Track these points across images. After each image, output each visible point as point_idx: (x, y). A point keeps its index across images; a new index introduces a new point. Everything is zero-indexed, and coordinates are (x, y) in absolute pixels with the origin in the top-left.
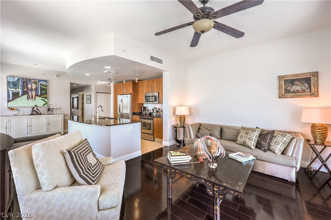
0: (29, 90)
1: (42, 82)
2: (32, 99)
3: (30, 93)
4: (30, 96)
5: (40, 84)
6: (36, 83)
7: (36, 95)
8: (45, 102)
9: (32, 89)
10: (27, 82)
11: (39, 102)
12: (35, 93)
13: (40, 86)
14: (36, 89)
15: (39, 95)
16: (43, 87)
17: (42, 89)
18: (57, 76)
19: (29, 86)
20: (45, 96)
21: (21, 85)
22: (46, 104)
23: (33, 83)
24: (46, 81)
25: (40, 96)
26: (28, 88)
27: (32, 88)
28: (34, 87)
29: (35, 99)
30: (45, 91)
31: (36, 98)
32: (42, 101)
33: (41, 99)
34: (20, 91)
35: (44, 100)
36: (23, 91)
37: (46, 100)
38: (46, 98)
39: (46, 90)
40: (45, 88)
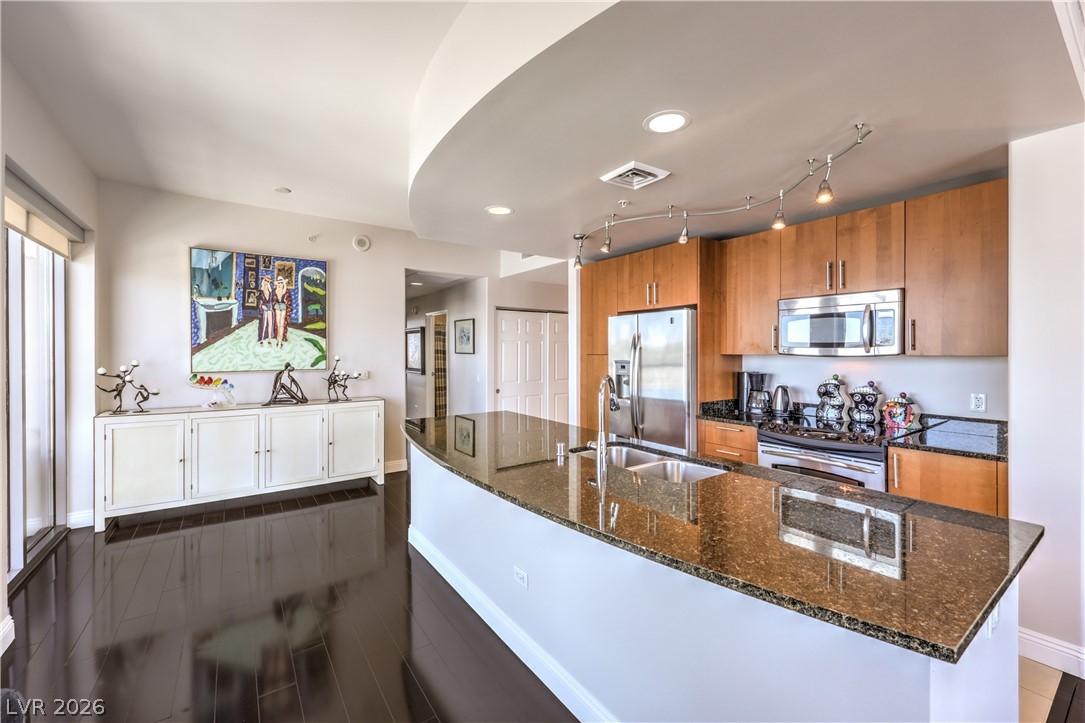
0: (266, 302)
1: (310, 271)
2: (275, 337)
3: (268, 315)
4: (267, 327)
5: (305, 279)
6: (286, 272)
7: (290, 323)
8: (321, 349)
9: (273, 299)
10: (256, 270)
11: (298, 349)
12: (284, 313)
13: (302, 285)
14: (289, 296)
15: (300, 321)
16: (311, 289)
17: (309, 298)
18: (361, 243)
19: (265, 287)
20: (319, 325)
21: (237, 284)
22: (323, 357)
23: (278, 275)
24: (322, 265)
25: (301, 327)
26: (260, 297)
27: (273, 293)
28: (280, 292)
29: (285, 339)
30: (318, 307)
31: (288, 335)
32: (310, 346)
33: (306, 339)
34: (233, 304)
35: (315, 344)
36: (244, 307)
37: (322, 342)
38: (322, 333)
39: (322, 301)
40: (320, 292)
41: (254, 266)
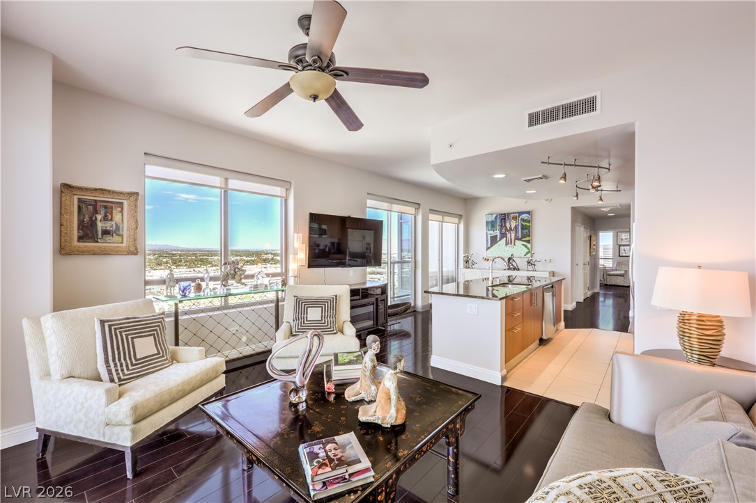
0: (508, 231)
1: (525, 216)
2: (511, 244)
3: (509, 235)
4: (508, 240)
5: (522, 220)
6: (515, 218)
7: (517, 238)
8: (528, 249)
9: (511, 229)
10: (505, 219)
11: (519, 249)
12: (514, 234)
14: (516, 227)
16: (524, 224)
17: (524, 228)
18: (546, 200)
19: (508, 225)
20: (527, 239)
21: (499, 225)
22: (529, 252)
23: (512, 220)
24: (529, 213)
25: (520, 240)
26: (506, 229)
27: (510, 227)
28: (513, 227)
29: (514, 245)
30: (527, 231)
31: (516, 243)
32: (524, 247)
33: (522, 245)
34: (497, 233)
35: (526, 246)
36: (501, 233)
37: (529, 245)
38: (529, 242)
39: (528, 228)
40: (528, 224)
41: (504, 218)
